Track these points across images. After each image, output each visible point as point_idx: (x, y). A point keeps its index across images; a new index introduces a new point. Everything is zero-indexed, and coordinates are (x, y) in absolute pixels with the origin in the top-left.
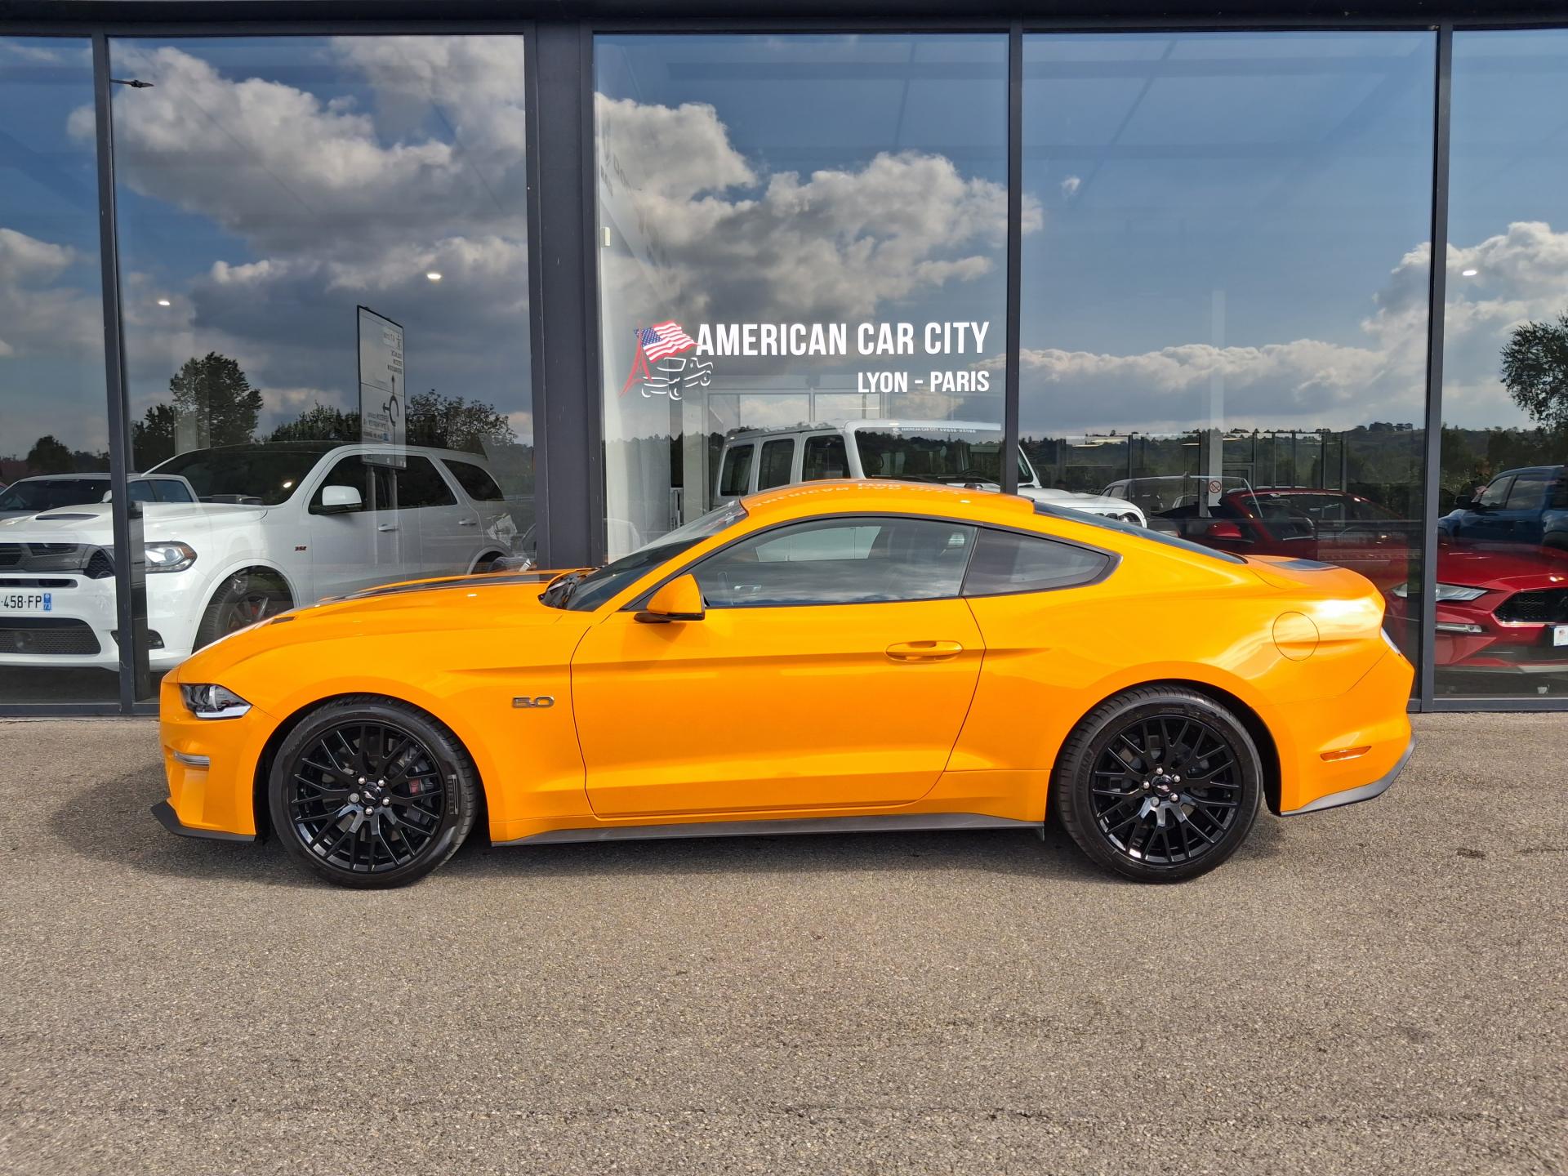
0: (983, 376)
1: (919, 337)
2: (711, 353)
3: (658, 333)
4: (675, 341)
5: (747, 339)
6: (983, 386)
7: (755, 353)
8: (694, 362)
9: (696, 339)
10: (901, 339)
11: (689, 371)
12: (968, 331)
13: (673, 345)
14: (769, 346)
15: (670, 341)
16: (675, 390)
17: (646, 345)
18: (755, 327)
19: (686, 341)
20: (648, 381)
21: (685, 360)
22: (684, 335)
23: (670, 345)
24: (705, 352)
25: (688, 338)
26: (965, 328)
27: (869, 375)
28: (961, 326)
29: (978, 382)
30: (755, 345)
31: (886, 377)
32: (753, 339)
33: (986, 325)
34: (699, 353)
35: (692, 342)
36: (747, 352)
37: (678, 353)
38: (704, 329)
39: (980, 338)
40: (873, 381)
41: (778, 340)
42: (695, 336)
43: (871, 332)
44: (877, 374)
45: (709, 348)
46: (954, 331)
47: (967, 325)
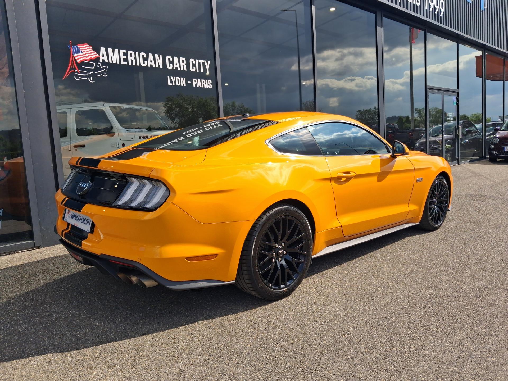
0: (210, 82)
1: (188, 64)
2: (107, 61)
3: (81, 49)
4: (89, 53)
5: (123, 57)
6: (210, 86)
7: (126, 63)
8: (99, 65)
9: (99, 55)
10: (182, 64)
11: (97, 69)
12: (204, 63)
13: (89, 56)
14: (132, 61)
15: (86, 53)
16: (91, 77)
17: (75, 54)
18: (125, 51)
19: (94, 55)
20: (77, 72)
21: (95, 64)
22: (93, 51)
23: (87, 55)
24: (104, 60)
25: (95, 53)
26: (203, 63)
27: (172, 77)
28: (201, 61)
29: (208, 85)
30: (126, 60)
31: (178, 79)
32: (125, 57)
33: (209, 62)
34: (101, 61)
35: (97, 55)
36: (123, 62)
37: (91, 60)
38: (103, 50)
39: (207, 67)
40: (173, 80)
41: (135, 58)
42: (98, 52)
43: (171, 60)
44: (175, 78)
45: (105, 58)
46: (199, 63)
47: (203, 61)
